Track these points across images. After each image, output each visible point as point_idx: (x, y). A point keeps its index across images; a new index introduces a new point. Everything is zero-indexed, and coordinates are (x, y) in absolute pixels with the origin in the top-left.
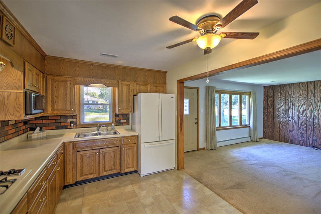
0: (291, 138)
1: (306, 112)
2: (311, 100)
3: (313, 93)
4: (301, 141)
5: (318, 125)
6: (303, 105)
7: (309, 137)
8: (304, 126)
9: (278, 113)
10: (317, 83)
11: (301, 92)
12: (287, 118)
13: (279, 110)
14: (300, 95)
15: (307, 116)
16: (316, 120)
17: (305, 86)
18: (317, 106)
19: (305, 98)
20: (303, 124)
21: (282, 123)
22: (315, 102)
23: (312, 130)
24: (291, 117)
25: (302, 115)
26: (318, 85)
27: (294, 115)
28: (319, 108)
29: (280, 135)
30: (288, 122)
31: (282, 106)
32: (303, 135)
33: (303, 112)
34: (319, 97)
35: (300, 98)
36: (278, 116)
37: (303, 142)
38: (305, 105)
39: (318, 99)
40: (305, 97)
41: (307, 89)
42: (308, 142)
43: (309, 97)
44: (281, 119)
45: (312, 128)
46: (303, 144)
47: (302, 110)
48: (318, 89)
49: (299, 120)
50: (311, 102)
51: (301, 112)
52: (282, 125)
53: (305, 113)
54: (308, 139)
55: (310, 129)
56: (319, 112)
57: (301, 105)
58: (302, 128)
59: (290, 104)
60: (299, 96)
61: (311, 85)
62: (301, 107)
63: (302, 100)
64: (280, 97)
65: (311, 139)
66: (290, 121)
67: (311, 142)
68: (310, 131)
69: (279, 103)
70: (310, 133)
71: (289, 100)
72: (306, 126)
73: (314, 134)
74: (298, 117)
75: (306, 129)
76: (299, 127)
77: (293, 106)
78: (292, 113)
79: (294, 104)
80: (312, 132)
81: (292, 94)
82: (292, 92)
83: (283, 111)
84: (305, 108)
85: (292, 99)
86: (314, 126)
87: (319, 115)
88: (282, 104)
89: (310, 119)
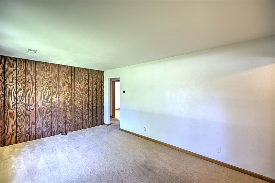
0: (34, 132)
1: (50, 97)
2: (56, 84)
3: (57, 77)
4: (46, 132)
5: (62, 109)
6: (47, 89)
7: (54, 125)
8: (49, 113)
9: (13, 100)
10: (61, 68)
11: (45, 73)
12: (28, 107)
13: (14, 97)
14: (44, 77)
15: (52, 101)
16: (60, 105)
17: (50, 67)
18: (61, 90)
19: (50, 82)
20: (48, 111)
21: (20, 115)
22: (59, 86)
23: (57, 116)
24: (33, 105)
25: (47, 101)
26: (61, 70)
27: (38, 102)
28: (62, 93)
29: (16, 133)
30: (30, 111)
31: (20, 90)
32: (49, 124)
33: (48, 98)
34: (62, 82)
35: (44, 81)
36: (14, 105)
37: (49, 132)
38: (49, 89)
39: (62, 83)
40: (50, 80)
41: (52, 72)
42: (54, 130)
43: (53, 81)
44: (19, 110)
45: (57, 114)
46: (49, 134)
47: (46, 96)
48: (61, 73)
49: (43, 108)
50: (55, 87)
51: (46, 98)
52: (20, 118)
53: (50, 99)
54: (54, 126)
55: (55, 116)
56: (63, 97)
57: (46, 90)
58: (47, 116)
59: (32, 88)
60: (43, 79)
61: (55, 68)
62: (46, 91)
63: (47, 84)
64: (17, 77)
65: (56, 126)
66: (33, 110)
67: (56, 129)
68: (55, 118)
69: (15, 86)
70: (55, 120)
71: (30, 82)
72: (52, 113)
73: (59, 120)
74: (43, 104)
75: (51, 117)
76: (44, 115)
77: (36, 90)
78: (34, 99)
79: (37, 88)
80: (57, 118)
81: (34, 74)
82: (34, 72)
83: (22, 97)
84: (50, 93)
85: (34, 80)
86: (59, 112)
87: (63, 100)
88: (21, 87)
89: (55, 105)
